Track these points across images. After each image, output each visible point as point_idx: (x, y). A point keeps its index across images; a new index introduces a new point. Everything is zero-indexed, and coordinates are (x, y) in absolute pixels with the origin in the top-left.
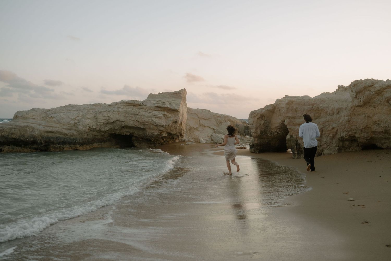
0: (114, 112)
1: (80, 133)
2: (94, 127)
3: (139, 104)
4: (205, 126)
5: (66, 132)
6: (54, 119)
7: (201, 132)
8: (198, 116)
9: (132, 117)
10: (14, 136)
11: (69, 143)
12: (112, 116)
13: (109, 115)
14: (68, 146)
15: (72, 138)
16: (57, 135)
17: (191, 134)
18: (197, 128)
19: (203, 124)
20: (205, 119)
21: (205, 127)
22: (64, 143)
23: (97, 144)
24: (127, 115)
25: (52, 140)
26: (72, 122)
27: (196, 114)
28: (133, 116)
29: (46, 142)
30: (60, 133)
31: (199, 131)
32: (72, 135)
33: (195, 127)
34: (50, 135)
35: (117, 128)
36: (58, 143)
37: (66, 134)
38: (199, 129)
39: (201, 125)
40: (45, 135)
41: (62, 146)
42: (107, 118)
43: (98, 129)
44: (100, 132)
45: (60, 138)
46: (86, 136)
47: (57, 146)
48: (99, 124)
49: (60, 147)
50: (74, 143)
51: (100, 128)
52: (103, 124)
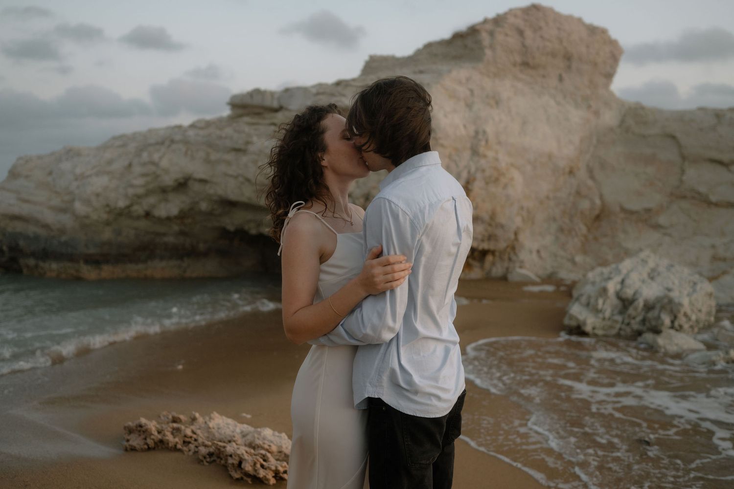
0: (174, 146)
1: (82, 223)
2: (122, 204)
3: (268, 103)
4: (713, 198)
5: (49, 217)
6: (49, 179)
7: (670, 235)
8: (679, 145)
9: (228, 163)
11: (58, 256)
12: (164, 163)
13: (156, 157)
14: (54, 266)
15: (64, 238)
16: (32, 230)
17: (596, 239)
18: (648, 211)
19: (703, 189)
20: (721, 163)
21: (710, 204)
22: (45, 255)
23: (164, 264)
24: (214, 156)
25: (22, 243)
26: (73, 186)
27: (673, 137)
28: (230, 157)
29: (11, 249)
30: (37, 222)
31: (657, 227)
32: (62, 231)
33: (635, 205)
34: (19, 227)
35: (204, 206)
36: (33, 255)
37: (46, 226)
38: (662, 220)
39: (684, 197)
41: (41, 264)
42: (152, 168)
43: (138, 209)
44: (160, 220)
45: (37, 238)
46: (107, 234)
47: (32, 262)
48: (131, 191)
49: (37, 266)
50: (72, 258)
51: (146, 208)
52: (149, 193)
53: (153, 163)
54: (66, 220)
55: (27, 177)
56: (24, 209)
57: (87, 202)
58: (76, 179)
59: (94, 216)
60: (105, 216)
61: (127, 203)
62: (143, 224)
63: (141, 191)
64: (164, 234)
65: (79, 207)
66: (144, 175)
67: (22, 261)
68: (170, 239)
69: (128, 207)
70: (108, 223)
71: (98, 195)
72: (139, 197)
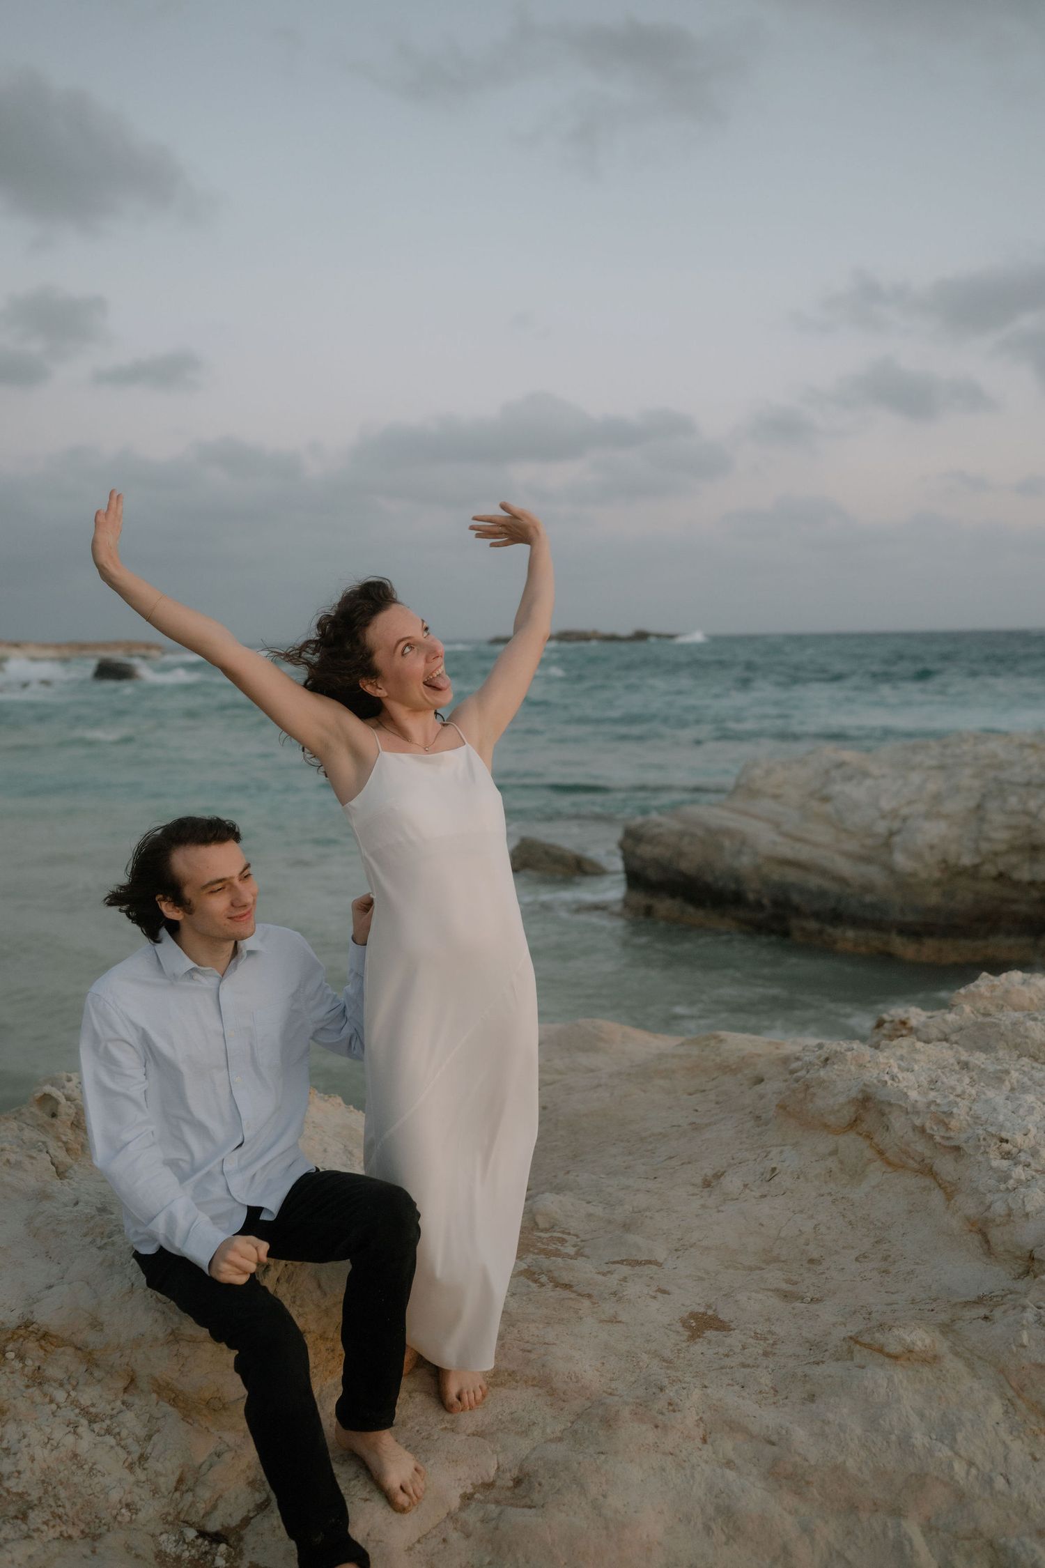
1: (902, 882)
2: (967, 860)
5: (844, 867)
6: (828, 808)
10: (684, 865)
11: (857, 922)
13: (1033, 805)
14: (850, 934)
15: (868, 898)
16: (814, 882)
22: (836, 917)
25: (796, 898)
26: (882, 827)
29: (776, 903)
30: (824, 872)
32: (868, 888)
34: (792, 875)
36: (817, 915)
37: (842, 880)
40: (777, 874)
41: (830, 930)
42: (1028, 820)
43: (990, 869)
44: (1017, 884)
45: (822, 894)
46: (934, 898)
47: (812, 925)
48: (985, 846)
49: (821, 932)
50: (879, 925)
51: (1002, 868)
52: (1013, 849)
53: (1027, 813)
54: (875, 874)
55: (776, 797)
56: (804, 853)
57: (917, 856)
58: (883, 817)
59: (924, 875)
60: (937, 875)
61: (977, 860)
62: (987, 887)
63: (1002, 847)
64: (1014, 901)
65: (901, 860)
66: (1009, 827)
67: (794, 923)
68: (1023, 908)
69: (976, 867)
70: (938, 883)
71: (932, 847)
72: (996, 854)
